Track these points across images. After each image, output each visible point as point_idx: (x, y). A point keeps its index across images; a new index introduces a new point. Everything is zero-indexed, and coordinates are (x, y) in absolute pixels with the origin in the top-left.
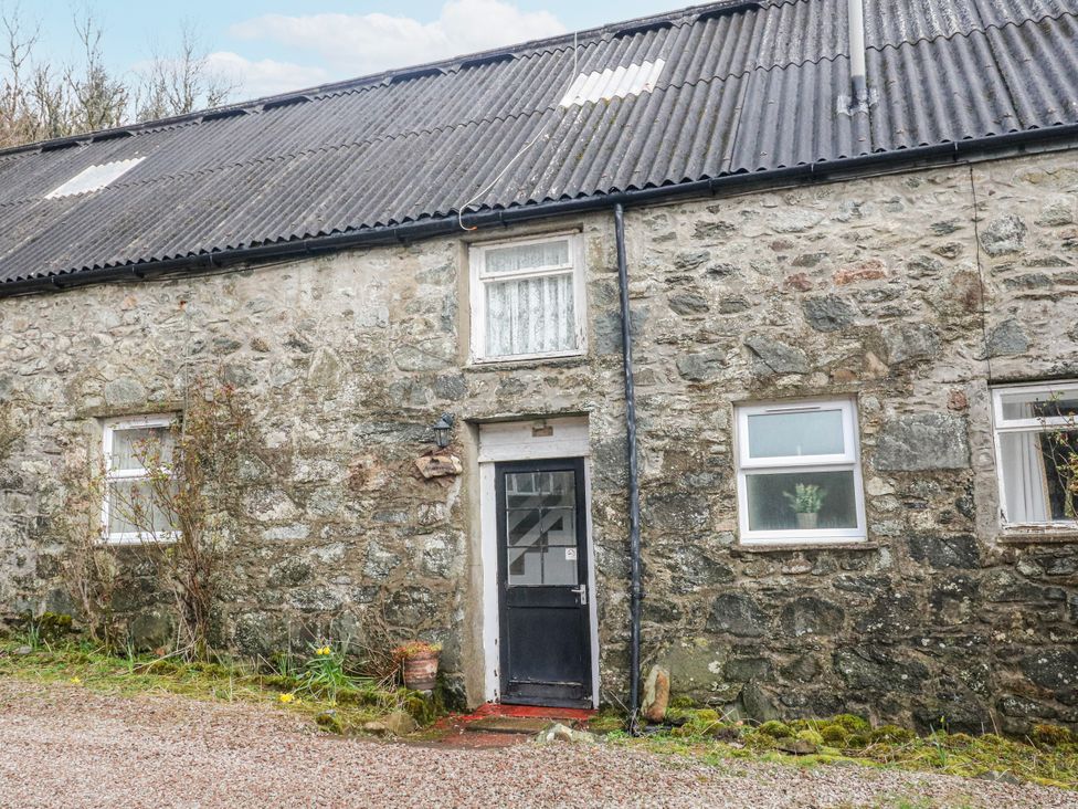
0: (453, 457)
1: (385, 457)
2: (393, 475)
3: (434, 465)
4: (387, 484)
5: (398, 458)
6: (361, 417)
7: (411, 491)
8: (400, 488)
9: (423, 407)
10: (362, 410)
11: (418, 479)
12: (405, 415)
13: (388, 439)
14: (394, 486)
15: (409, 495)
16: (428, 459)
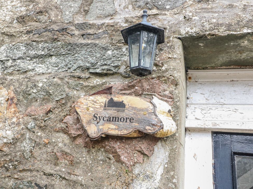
0: (156, 100)
1: (26, 94)
2: (31, 124)
3: (112, 112)
4: (15, 141)
5: (48, 96)
6: (11, 36)
7: (56, 161)
8: (37, 152)
9: (107, 21)
10: (17, 27)
11: (74, 138)
12: (77, 33)
13: (41, 68)
14: (26, 145)
15: (48, 169)
16: (102, 99)
